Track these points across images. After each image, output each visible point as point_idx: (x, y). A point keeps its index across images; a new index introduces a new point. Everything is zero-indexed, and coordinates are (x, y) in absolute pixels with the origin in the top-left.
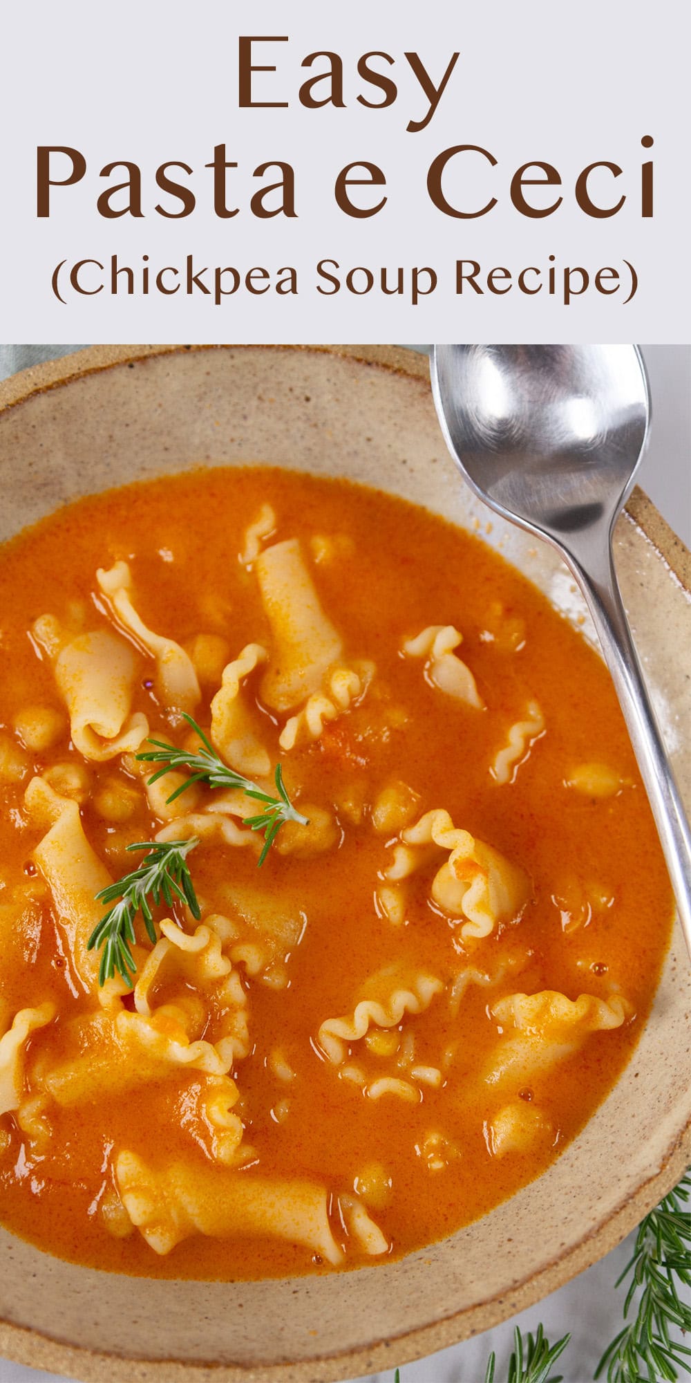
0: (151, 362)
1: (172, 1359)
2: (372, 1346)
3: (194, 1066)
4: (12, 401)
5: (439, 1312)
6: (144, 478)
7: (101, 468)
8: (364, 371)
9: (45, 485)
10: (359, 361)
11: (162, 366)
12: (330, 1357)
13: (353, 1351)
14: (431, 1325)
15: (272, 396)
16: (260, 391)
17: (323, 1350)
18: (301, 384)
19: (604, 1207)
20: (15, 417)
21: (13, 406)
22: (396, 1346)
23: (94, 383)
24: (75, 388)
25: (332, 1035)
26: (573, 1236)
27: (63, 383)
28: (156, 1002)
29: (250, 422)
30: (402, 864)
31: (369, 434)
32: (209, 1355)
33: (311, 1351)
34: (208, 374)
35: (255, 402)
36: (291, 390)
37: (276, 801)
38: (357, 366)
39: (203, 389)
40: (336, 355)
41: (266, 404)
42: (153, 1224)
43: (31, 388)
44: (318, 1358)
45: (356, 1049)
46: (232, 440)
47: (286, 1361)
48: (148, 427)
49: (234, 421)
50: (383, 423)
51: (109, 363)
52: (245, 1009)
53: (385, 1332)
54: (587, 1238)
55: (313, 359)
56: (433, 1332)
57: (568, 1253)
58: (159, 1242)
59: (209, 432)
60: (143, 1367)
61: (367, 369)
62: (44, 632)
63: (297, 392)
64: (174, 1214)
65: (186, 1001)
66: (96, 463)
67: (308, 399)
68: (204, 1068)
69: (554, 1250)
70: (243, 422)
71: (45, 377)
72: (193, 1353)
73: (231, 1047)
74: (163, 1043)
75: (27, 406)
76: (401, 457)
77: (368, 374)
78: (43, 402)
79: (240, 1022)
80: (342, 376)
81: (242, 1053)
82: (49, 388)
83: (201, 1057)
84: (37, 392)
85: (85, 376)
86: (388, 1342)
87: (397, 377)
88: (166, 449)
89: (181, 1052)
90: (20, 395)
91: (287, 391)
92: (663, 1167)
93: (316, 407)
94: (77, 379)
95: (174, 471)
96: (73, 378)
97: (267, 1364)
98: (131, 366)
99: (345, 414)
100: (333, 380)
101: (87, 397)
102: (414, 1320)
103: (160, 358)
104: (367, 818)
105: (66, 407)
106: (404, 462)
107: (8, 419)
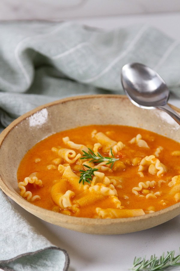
6: (67, 129)
25: (135, 190)
30: (141, 168)
35: (88, 111)
45: (140, 192)
50: (115, 110)
51: (58, 103)
62: (54, 149)
80: (105, 101)
95: (74, 128)
103: (68, 102)
104: (131, 163)
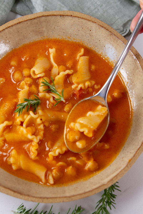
0: (64, 16)
1: (9, 189)
2: (44, 198)
3: (32, 140)
4: (38, 16)
5: (59, 196)
7: (51, 33)
8: (101, 28)
9: (41, 33)
10: (101, 26)
11: (66, 17)
12: (36, 197)
13: (41, 198)
14: (56, 198)
15: (85, 28)
16: (83, 27)
17: (36, 196)
18: (90, 27)
19: (94, 187)
20: (38, 19)
21: (38, 17)
22: (49, 200)
23: (54, 17)
24: (50, 17)
26: (87, 190)
27: (48, 16)
28: (27, 126)
29: (80, 32)
31: (100, 40)
32: (15, 190)
33: (34, 195)
34: (74, 21)
35: (81, 29)
36: (88, 28)
37: (61, 97)
38: (100, 27)
39: (73, 24)
40: (97, 24)
41: (83, 29)
42: (14, 164)
43: (42, 15)
44: (34, 197)
46: (76, 34)
47: (28, 196)
48: (62, 28)
49: (77, 31)
50: (102, 38)
51: (57, 14)
52: (43, 130)
53: (48, 196)
54: (89, 192)
55: (93, 23)
56: (56, 199)
57: (85, 193)
58: (14, 167)
59: (72, 32)
60: (3, 188)
61: (102, 28)
63: (89, 29)
64: (18, 163)
65: (32, 127)
66: (51, 32)
67: (91, 31)
68: (34, 140)
69: (83, 192)
70: (78, 32)
71: (45, 14)
72: (13, 189)
73: (39, 137)
74: (27, 134)
75: (41, 18)
76: (104, 45)
77: (102, 29)
78: (44, 18)
79: (42, 133)
80: (97, 28)
81: (41, 139)
82: (45, 16)
83: (33, 138)
84: (43, 16)
85: (52, 16)
86: (47, 198)
87: (107, 30)
88: (64, 33)
89: (30, 137)
90: (40, 16)
91: (87, 28)
92: (107, 183)
93: (92, 32)
94: (50, 16)
96: (50, 15)
97: (25, 195)
98: (61, 16)
99: (96, 35)
100: (96, 28)
101: (52, 19)
102: (54, 196)
103: (66, 16)
105: (48, 20)
106: (105, 46)
107: (37, 19)
